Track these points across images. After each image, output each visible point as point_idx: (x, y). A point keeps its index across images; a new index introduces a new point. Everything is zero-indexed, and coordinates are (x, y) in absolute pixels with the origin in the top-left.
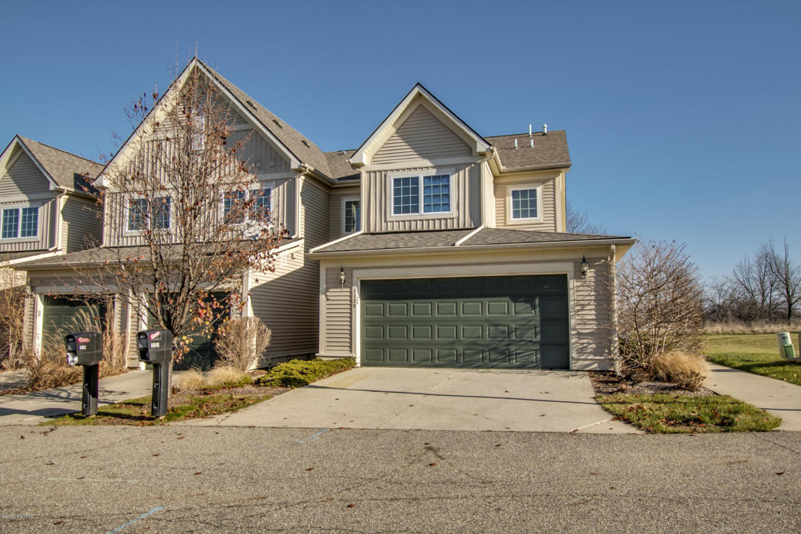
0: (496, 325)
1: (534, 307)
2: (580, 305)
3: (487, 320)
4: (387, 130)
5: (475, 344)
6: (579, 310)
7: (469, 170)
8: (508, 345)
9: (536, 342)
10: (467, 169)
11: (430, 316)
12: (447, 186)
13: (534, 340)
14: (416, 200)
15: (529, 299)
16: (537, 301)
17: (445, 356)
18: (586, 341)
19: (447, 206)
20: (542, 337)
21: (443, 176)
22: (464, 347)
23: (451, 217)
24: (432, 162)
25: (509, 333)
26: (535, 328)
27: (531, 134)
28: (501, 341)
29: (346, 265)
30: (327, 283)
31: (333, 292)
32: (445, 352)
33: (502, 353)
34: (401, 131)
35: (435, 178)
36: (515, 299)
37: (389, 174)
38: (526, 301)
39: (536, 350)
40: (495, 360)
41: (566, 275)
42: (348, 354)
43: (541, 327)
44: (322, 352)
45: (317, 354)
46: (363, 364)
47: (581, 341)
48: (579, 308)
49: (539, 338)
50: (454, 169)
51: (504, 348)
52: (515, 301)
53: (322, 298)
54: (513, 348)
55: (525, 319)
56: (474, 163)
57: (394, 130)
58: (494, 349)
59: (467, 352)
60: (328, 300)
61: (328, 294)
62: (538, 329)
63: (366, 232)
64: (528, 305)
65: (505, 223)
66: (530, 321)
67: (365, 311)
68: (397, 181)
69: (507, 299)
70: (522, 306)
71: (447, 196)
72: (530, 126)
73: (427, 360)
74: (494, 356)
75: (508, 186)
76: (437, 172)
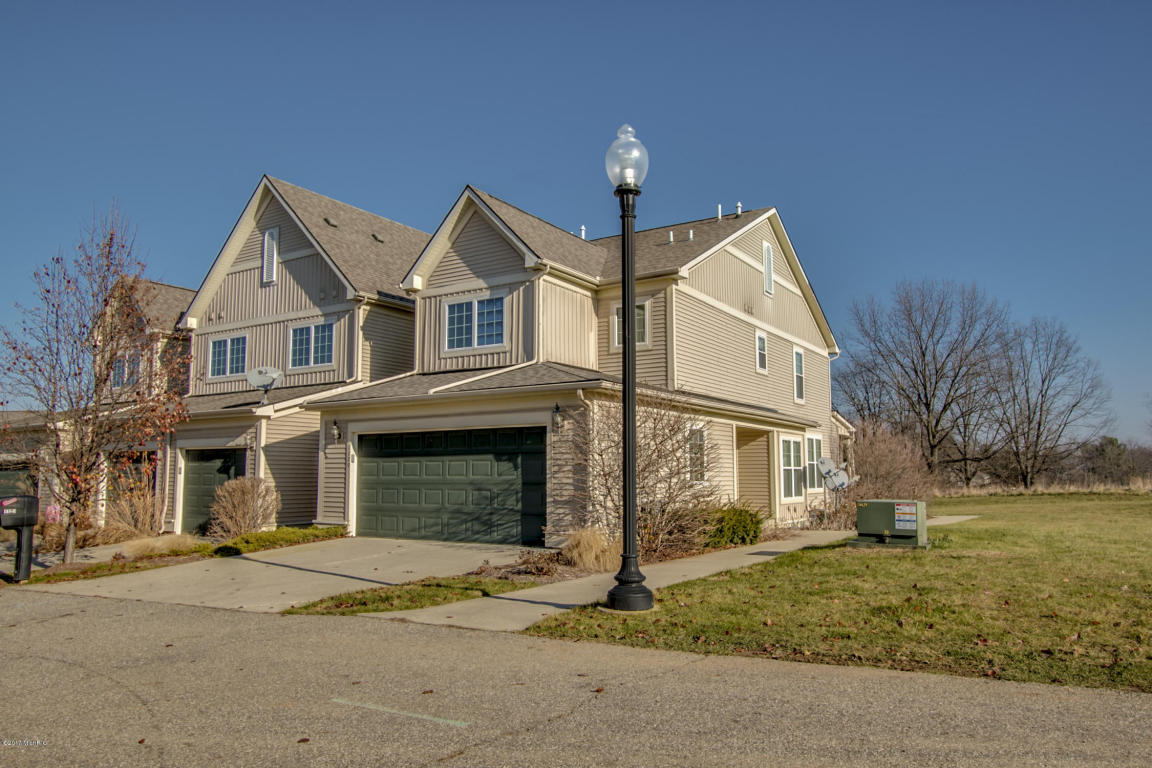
0: (479, 489)
1: (516, 467)
2: (558, 465)
3: (471, 483)
4: (441, 245)
5: (458, 511)
6: (556, 472)
7: (524, 291)
8: (491, 514)
9: (518, 511)
10: (521, 289)
11: (417, 477)
12: (501, 312)
13: (516, 508)
14: (469, 330)
15: (511, 457)
16: (519, 460)
17: (432, 526)
18: (562, 511)
19: (500, 338)
20: (523, 506)
21: (497, 299)
22: (449, 516)
23: (504, 350)
24: (486, 283)
25: (492, 499)
26: (517, 493)
27: (720, 217)
28: (485, 508)
29: (342, 417)
30: (326, 439)
31: (330, 449)
32: (432, 521)
33: (484, 523)
34: (457, 245)
35: (490, 301)
36: (499, 456)
37: (444, 299)
38: (509, 460)
39: (516, 521)
40: (478, 533)
41: (545, 427)
42: (340, 521)
43: (522, 492)
44: (320, 519)
45: (314, 521)
46: (359, 534)
47: (558, 511)
48: (556, 468)
49: (519, 506)
50: (508, 290)
51: (487, 518)
52: (498, 460)
53: (321, 454)
54: (495, 518)
55: (507, 482)
56: (529, 281)
57: (450, 245)
58: (477, 519)
59: (451, 521)
60: (326, 458)
61: (327, 451)
62: (520, 495)
63: (421, 372)
64: (511, 465)
65: (608, 351)
66: (512, 485)
67: (361, 472)
68: (451, 307)
69: (491, 457)
70: (506, 466)
71: (500, 324)
72: (720, 206)
73: (414, 530)
74: (477, 527)
75: (613, 302)
76: (491, 295)
